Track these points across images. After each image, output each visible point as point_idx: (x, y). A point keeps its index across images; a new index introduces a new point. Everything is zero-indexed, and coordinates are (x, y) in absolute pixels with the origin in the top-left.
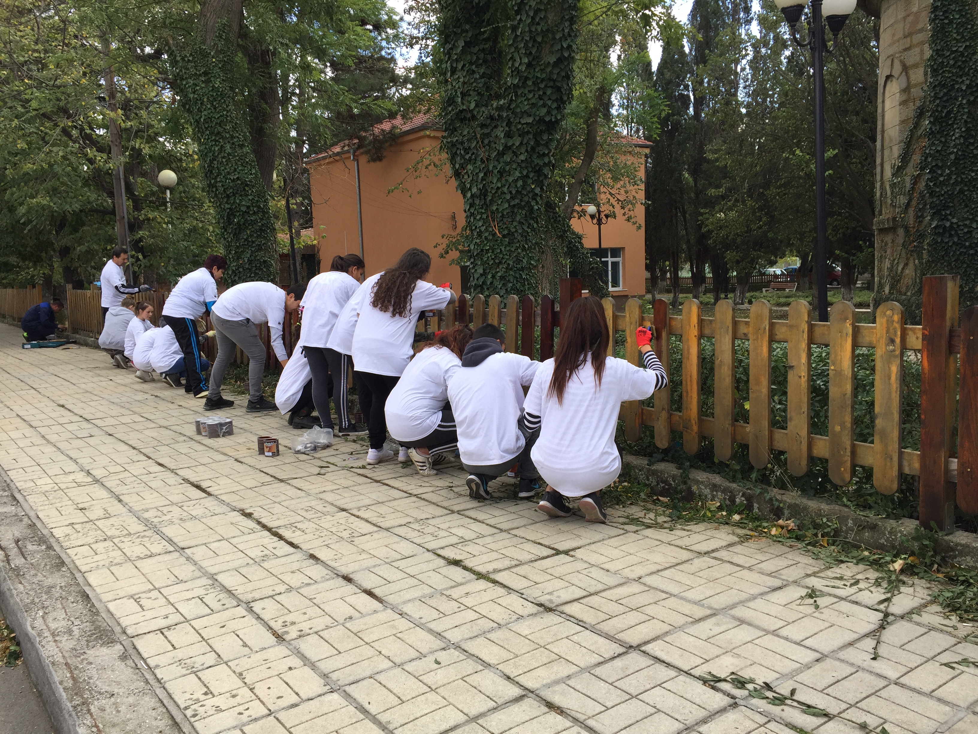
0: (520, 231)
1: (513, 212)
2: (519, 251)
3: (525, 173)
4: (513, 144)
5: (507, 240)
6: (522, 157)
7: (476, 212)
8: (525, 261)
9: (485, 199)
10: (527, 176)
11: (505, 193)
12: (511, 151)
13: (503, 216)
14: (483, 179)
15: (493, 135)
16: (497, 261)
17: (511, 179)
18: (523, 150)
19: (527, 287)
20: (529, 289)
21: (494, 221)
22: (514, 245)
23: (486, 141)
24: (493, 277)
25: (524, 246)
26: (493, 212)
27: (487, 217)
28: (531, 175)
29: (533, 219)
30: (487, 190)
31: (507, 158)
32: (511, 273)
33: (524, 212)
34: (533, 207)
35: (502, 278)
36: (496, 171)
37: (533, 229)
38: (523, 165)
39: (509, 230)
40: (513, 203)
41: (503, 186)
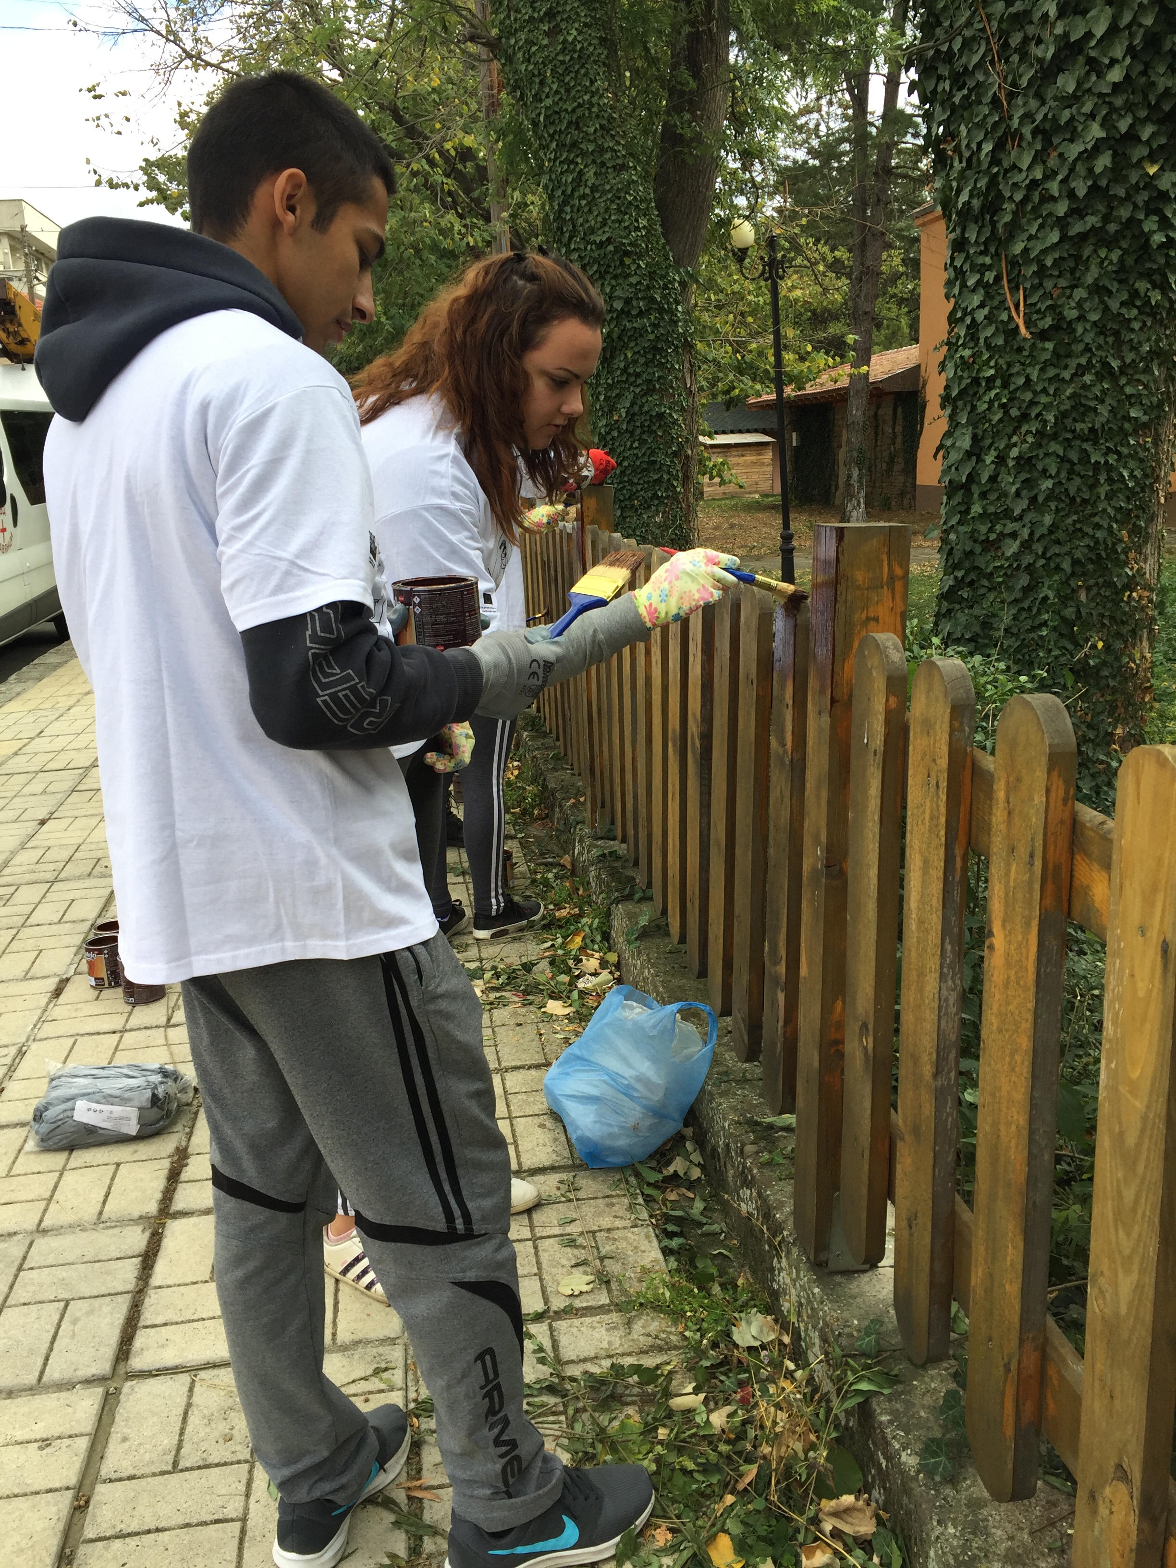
0: (1094, 317)
1: (1077, 258)
2: (1088, 378)
3: (1123, 126)
4: (1089, 35)
5: (1049, 345)
6: (1115, 75)
7: (966, 267)
8: (1104, 410)
9: (993, 224)
10: (1132, 136)
11: (1053, 199)
12: (1081, 59)
13: (1042, 270)
14: (995, 160)
15: (1037, 15)
16: (1014, 412)
17: (1074, 150)
18: (1118, 52)
19: (1103, 490)
20: (1110, 497)
21: (1014, 289)
22: (1073, 363)
23: (1015, 40)
24: (1001, 460)
25: (1106, 365)
26: (1013, 263)
27: (998, 279)
28: (1146, 133)
29: (1148, 275)
30: (1000, 194)
31: (1067, 83)
32: (1055, 447)
33: (1115, 256)
34: (1148, 236)
35: (1025, 462)
36: (1027, 131)
37: (1149, 311)
38: (1119, 102)
39: (1061, 317)
40: (1077, 228)
41: (1049, 175)
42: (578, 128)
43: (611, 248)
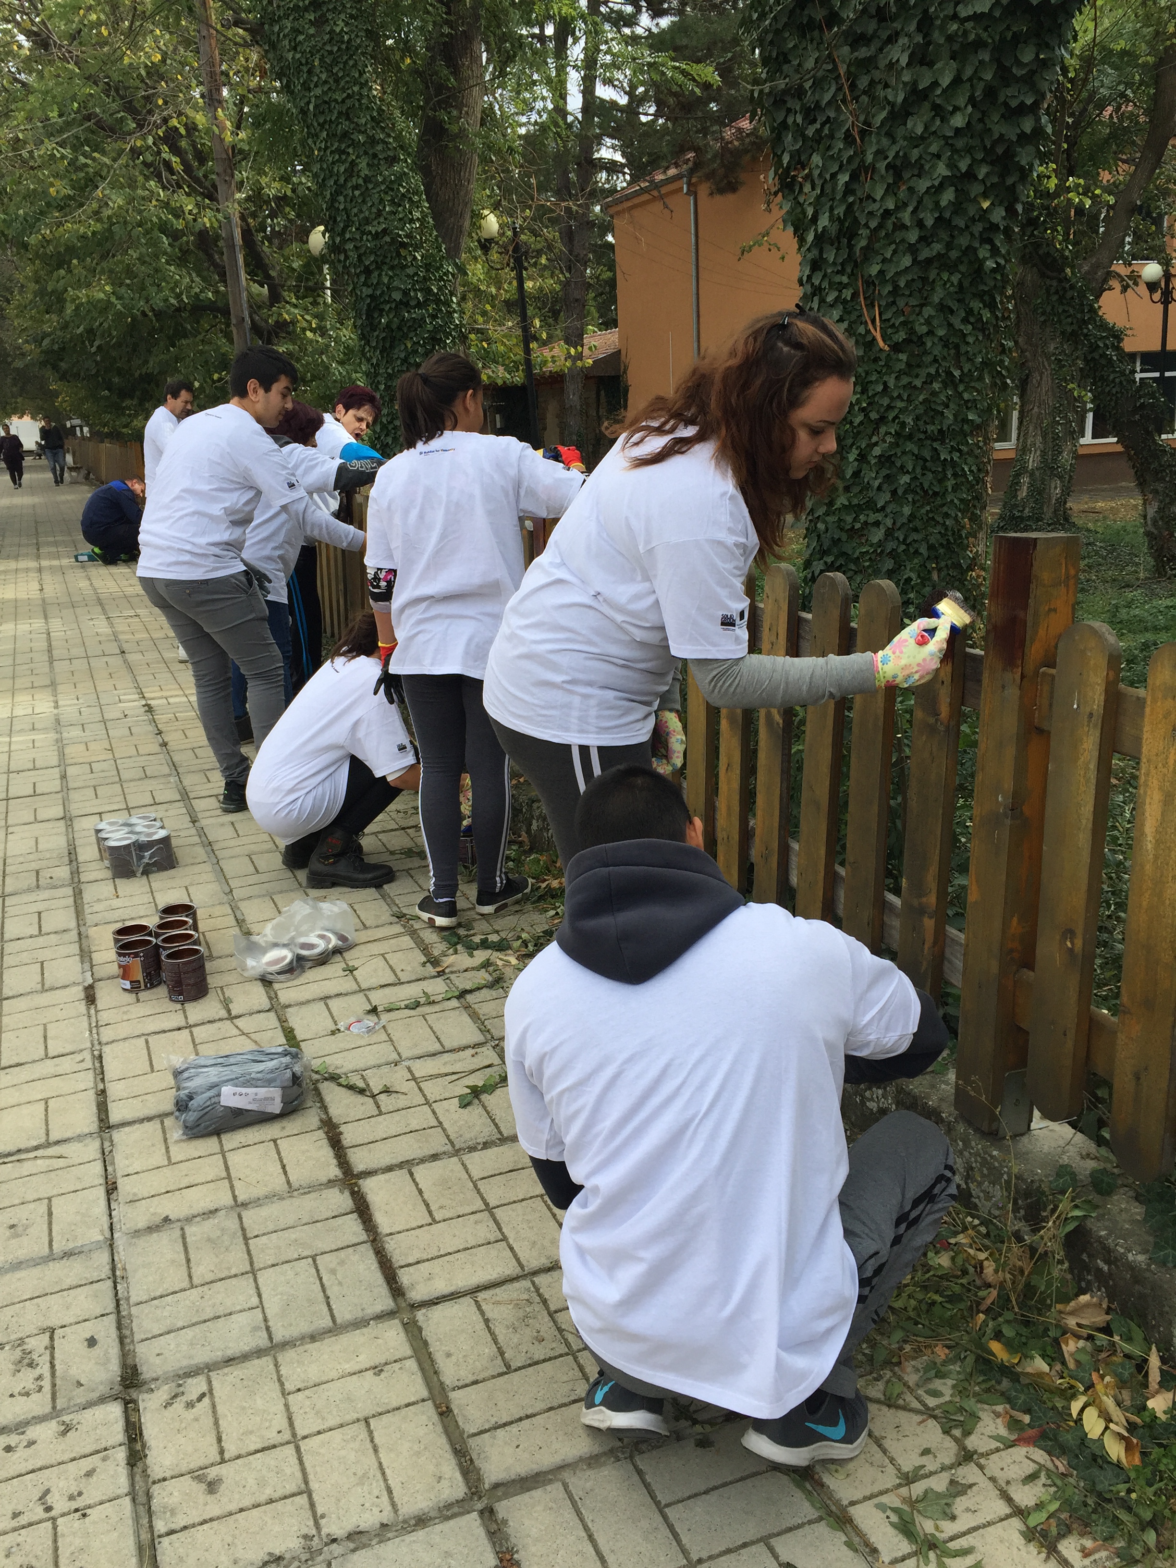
0: (941, 332)
1: (924, 280)
2: (936, 386)
3: (963, 166)
4: (935, 84)
5: (903, 357)
6: (958, 121)
7: (825, 284)
8: (949, 414)
9: (850, 247)
10: (970, 175)
11: (904, 227)
12: (927, 105)
13: (896, 290)
14: (848, 190)
15: (882, 63)
16: (874, 416)
17: (922, 185)
18: (961, 101)
19: (950, 484)
20: (955, 489)
21: (871, 306)
22: (923, 373)
23: (863, 82)
24: (862, 457)
25: (949, 374)
26: (869, 283)
27: (855, 295)
28: (983, 171)
29: (980, 296)
30: (856, 221)
31: (916, 125)
32: (910, 446)
33: (955, 279)
34: (981, 262)
35: (885, 460)
36: (882, 166)
37: (981, 327)
38: (960, 143)
39: (912, 331)
40: (925, 253)
41: (901, 206)
42: (348, 118)
43: (387, 239)
